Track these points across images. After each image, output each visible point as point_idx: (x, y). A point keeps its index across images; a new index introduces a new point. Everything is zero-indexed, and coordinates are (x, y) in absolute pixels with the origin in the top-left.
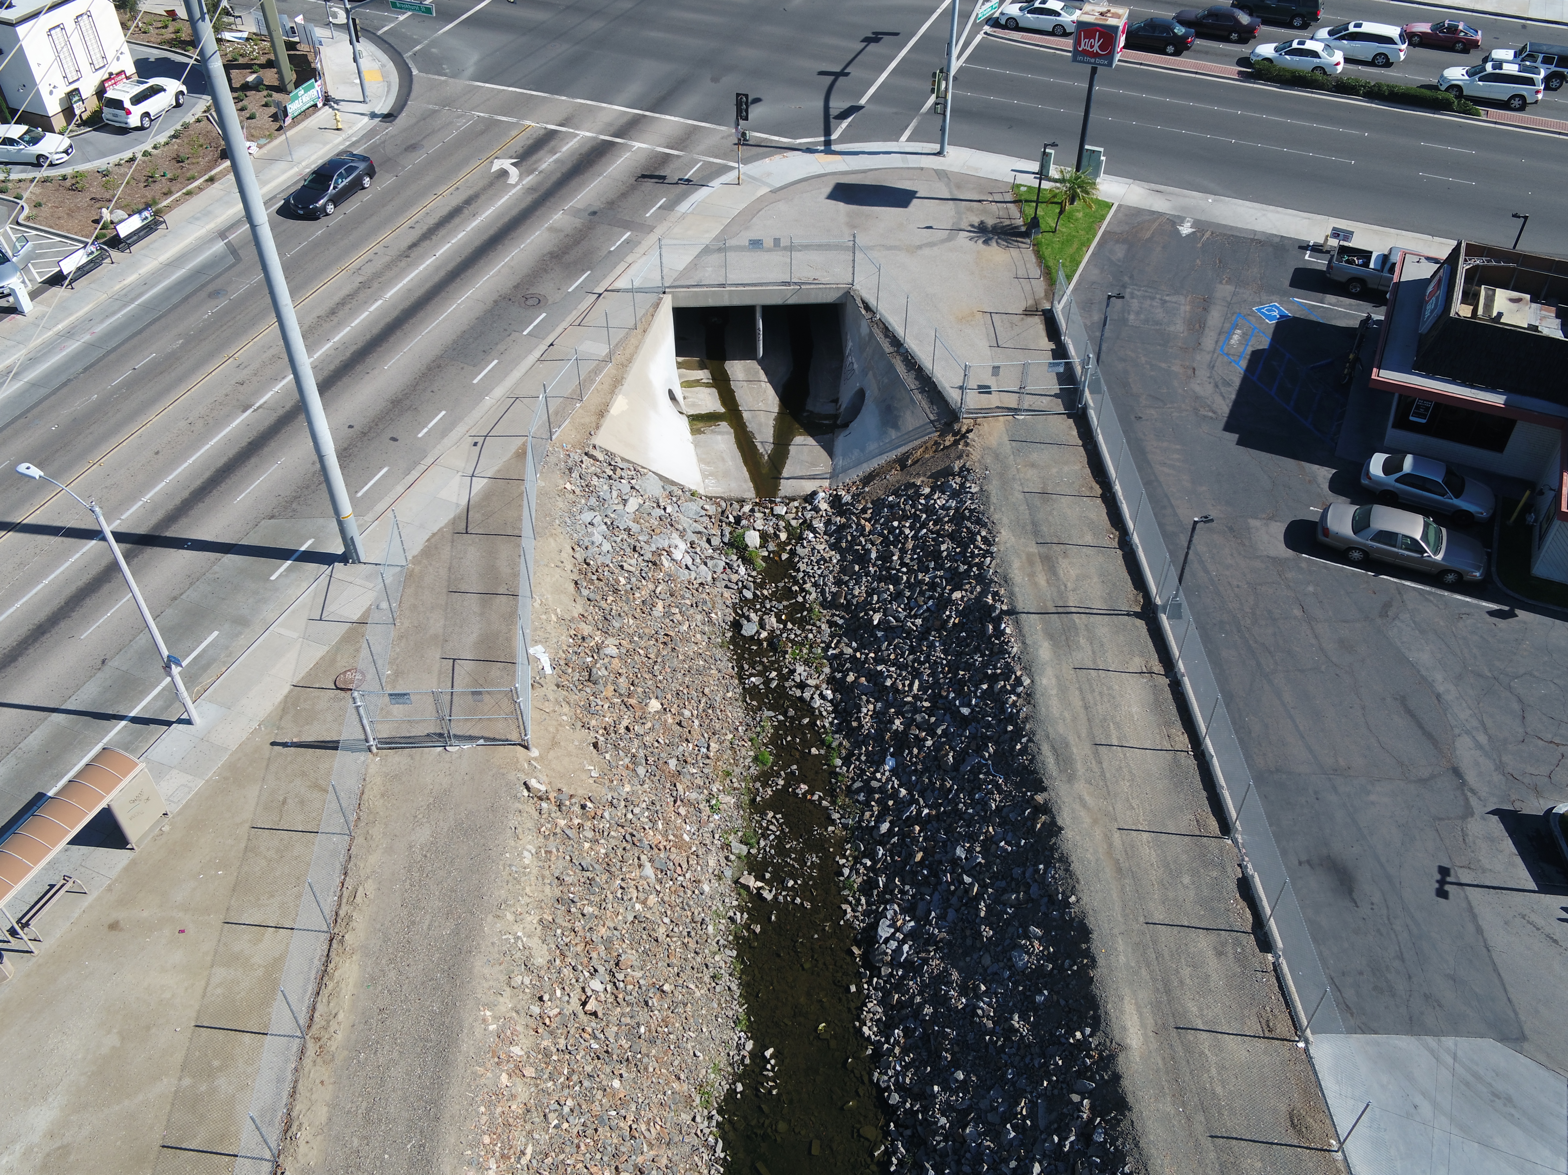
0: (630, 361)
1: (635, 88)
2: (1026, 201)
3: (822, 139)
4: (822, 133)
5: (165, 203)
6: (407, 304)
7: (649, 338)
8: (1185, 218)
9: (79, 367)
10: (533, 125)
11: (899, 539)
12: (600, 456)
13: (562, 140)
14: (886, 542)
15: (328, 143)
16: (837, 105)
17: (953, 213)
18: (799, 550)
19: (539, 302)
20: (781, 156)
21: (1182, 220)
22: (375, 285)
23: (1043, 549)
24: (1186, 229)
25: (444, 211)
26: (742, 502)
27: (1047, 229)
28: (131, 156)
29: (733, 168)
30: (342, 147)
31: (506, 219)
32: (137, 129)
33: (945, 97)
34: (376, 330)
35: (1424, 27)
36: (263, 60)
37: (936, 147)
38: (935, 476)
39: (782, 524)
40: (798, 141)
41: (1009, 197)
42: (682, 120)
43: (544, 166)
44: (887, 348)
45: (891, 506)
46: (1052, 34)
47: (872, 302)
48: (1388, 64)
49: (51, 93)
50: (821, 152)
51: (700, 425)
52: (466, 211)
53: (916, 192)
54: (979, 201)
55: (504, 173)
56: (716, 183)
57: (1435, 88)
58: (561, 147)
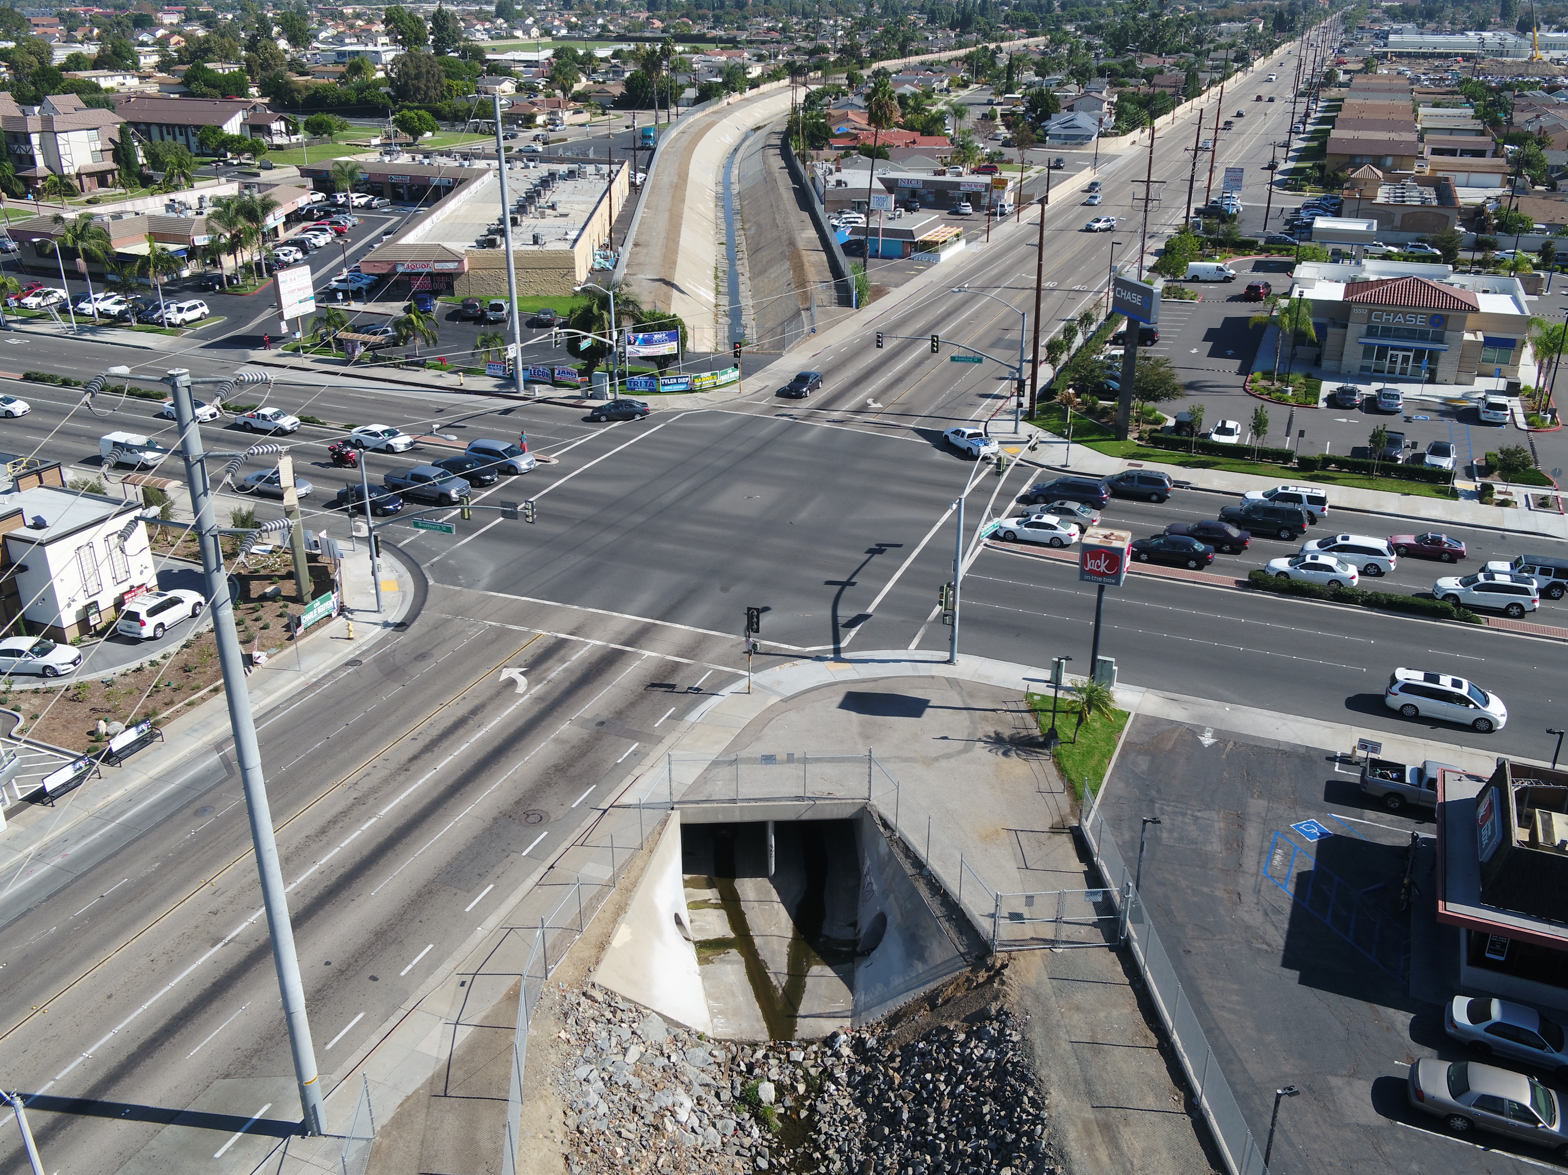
0: (635, 884)
1: (645, 598)
2: (1042, 710)
3: (832, 647)
4: (831, 641)
5: (164, 715)
6: (402, 821)
7: (656, 858)
8: (1205, 728)
10: (544, 634)
11: (934, 1096)
12: (599, 997)
13: (572, 649)
14: (918, 1100)
15: (338, 652)
16: (845, 613)
17: (967, 723)
18: (820, 1106)
19: (540, 820)
20: (790, 664)
21: (1202, 730)
22: (371, 801)
23: (1101, 1115)
24: (1207, 740)
25: (449, 722)
26: (754, 1045)
27: (1066, 740)
28: (138, 666)
29: (743, 677)
30: (351, 656)
31: (512, 730)
32: (149, 639)
33: (953, 610)
34: (366, 852)
35: (1408, 539)
36: (283, 571)
37: (946, 655)
38: (970, 1020)
39: (799, 1072)
40: (808, 649)
41: (1023, 706)
42: (692, 629)
43: (553, 675)
44: (909, 870)
45: (922, 1054)
46: (1050, 545)
47: (891, 819)
48: (1379, 573)
49: (69, 605)
50: (831, 659)
51: (707, 953)
52: (471, 722)
53: (928, 701)
54: (994, 710)
55: (512, 682)
56: (726, 692)
57: (1430, 596)
58: (571, 656)
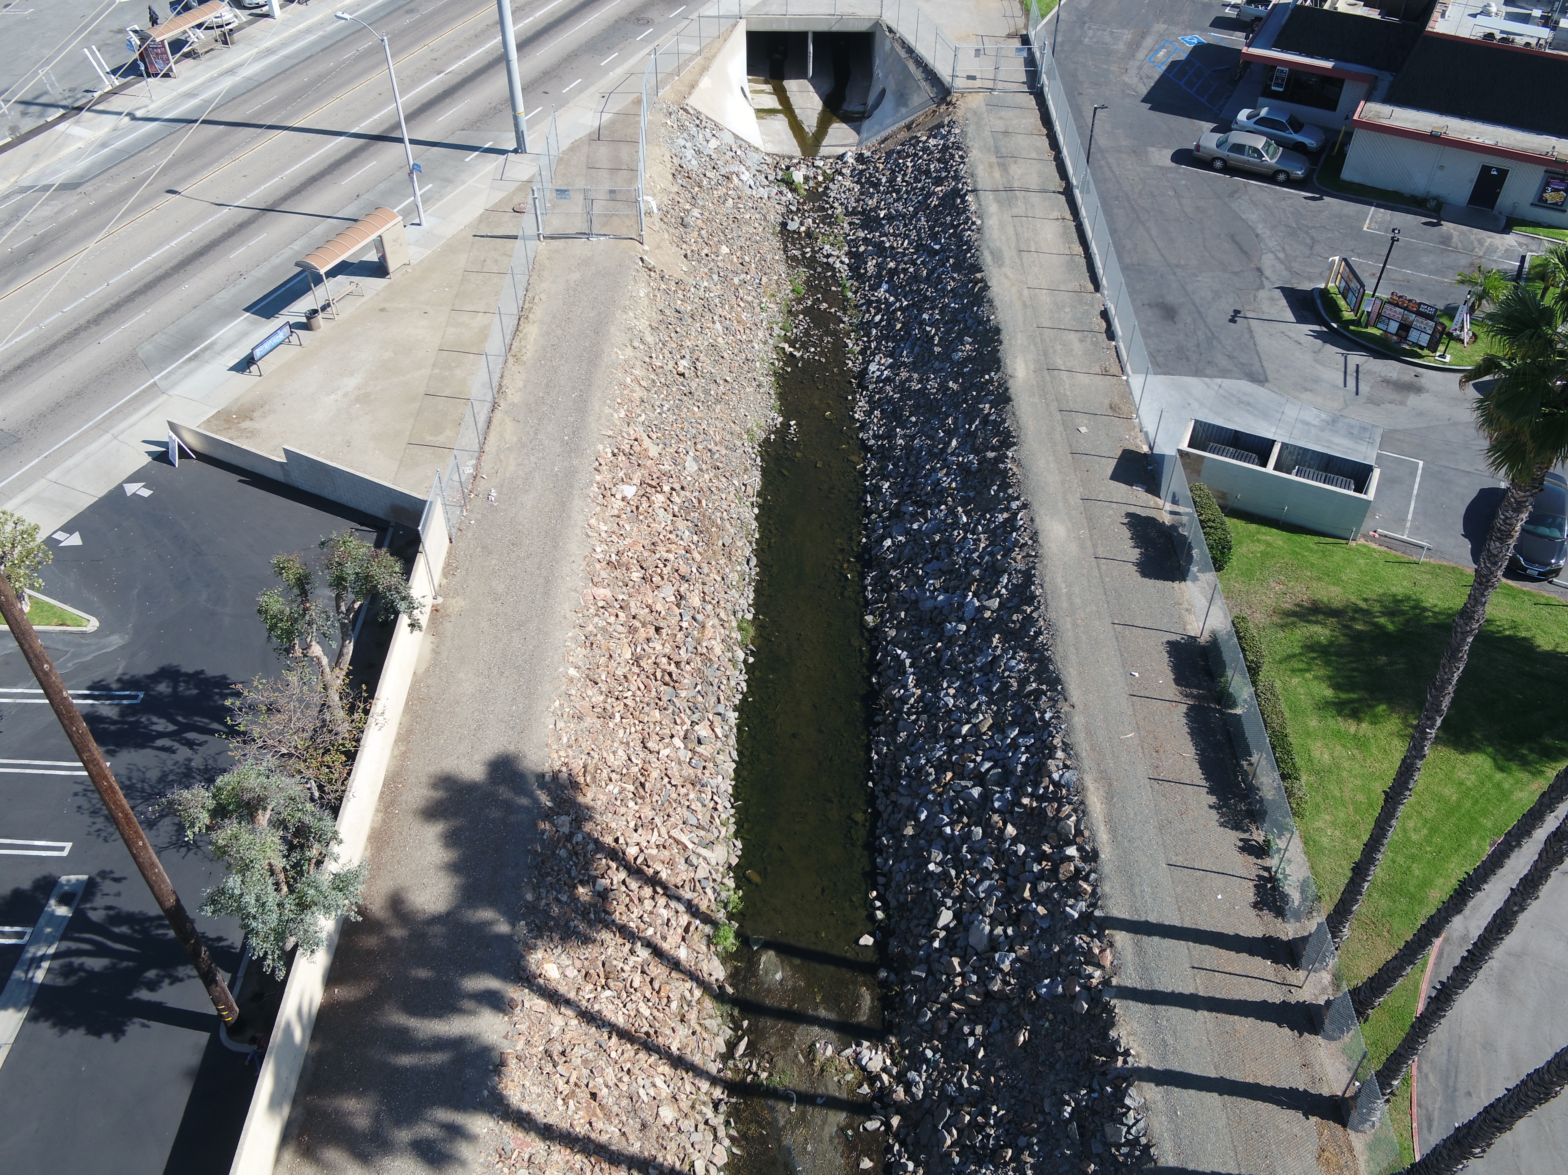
0: (714, 56)
6: (551, 20)
7: (728, 44)
9: (318, 49)
11: (902, 169)
12: (692, 112)
14: (893, 171)
18: (831, 185)
19: (648, 22)
22: (528, 9)
23: (1000, 160)
26: (791, 158)
34: (529, 34)
38: (931, 130)
39: (820, 172)
44: (903, 54)
45: (899, 152)
47: (894, 26)
51: (763, 115)
